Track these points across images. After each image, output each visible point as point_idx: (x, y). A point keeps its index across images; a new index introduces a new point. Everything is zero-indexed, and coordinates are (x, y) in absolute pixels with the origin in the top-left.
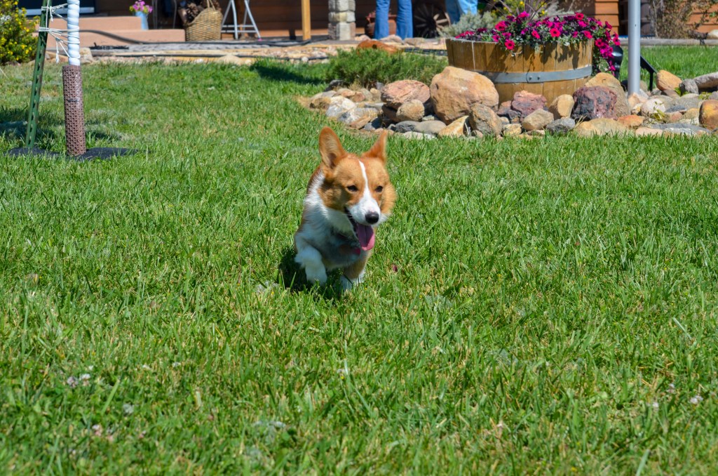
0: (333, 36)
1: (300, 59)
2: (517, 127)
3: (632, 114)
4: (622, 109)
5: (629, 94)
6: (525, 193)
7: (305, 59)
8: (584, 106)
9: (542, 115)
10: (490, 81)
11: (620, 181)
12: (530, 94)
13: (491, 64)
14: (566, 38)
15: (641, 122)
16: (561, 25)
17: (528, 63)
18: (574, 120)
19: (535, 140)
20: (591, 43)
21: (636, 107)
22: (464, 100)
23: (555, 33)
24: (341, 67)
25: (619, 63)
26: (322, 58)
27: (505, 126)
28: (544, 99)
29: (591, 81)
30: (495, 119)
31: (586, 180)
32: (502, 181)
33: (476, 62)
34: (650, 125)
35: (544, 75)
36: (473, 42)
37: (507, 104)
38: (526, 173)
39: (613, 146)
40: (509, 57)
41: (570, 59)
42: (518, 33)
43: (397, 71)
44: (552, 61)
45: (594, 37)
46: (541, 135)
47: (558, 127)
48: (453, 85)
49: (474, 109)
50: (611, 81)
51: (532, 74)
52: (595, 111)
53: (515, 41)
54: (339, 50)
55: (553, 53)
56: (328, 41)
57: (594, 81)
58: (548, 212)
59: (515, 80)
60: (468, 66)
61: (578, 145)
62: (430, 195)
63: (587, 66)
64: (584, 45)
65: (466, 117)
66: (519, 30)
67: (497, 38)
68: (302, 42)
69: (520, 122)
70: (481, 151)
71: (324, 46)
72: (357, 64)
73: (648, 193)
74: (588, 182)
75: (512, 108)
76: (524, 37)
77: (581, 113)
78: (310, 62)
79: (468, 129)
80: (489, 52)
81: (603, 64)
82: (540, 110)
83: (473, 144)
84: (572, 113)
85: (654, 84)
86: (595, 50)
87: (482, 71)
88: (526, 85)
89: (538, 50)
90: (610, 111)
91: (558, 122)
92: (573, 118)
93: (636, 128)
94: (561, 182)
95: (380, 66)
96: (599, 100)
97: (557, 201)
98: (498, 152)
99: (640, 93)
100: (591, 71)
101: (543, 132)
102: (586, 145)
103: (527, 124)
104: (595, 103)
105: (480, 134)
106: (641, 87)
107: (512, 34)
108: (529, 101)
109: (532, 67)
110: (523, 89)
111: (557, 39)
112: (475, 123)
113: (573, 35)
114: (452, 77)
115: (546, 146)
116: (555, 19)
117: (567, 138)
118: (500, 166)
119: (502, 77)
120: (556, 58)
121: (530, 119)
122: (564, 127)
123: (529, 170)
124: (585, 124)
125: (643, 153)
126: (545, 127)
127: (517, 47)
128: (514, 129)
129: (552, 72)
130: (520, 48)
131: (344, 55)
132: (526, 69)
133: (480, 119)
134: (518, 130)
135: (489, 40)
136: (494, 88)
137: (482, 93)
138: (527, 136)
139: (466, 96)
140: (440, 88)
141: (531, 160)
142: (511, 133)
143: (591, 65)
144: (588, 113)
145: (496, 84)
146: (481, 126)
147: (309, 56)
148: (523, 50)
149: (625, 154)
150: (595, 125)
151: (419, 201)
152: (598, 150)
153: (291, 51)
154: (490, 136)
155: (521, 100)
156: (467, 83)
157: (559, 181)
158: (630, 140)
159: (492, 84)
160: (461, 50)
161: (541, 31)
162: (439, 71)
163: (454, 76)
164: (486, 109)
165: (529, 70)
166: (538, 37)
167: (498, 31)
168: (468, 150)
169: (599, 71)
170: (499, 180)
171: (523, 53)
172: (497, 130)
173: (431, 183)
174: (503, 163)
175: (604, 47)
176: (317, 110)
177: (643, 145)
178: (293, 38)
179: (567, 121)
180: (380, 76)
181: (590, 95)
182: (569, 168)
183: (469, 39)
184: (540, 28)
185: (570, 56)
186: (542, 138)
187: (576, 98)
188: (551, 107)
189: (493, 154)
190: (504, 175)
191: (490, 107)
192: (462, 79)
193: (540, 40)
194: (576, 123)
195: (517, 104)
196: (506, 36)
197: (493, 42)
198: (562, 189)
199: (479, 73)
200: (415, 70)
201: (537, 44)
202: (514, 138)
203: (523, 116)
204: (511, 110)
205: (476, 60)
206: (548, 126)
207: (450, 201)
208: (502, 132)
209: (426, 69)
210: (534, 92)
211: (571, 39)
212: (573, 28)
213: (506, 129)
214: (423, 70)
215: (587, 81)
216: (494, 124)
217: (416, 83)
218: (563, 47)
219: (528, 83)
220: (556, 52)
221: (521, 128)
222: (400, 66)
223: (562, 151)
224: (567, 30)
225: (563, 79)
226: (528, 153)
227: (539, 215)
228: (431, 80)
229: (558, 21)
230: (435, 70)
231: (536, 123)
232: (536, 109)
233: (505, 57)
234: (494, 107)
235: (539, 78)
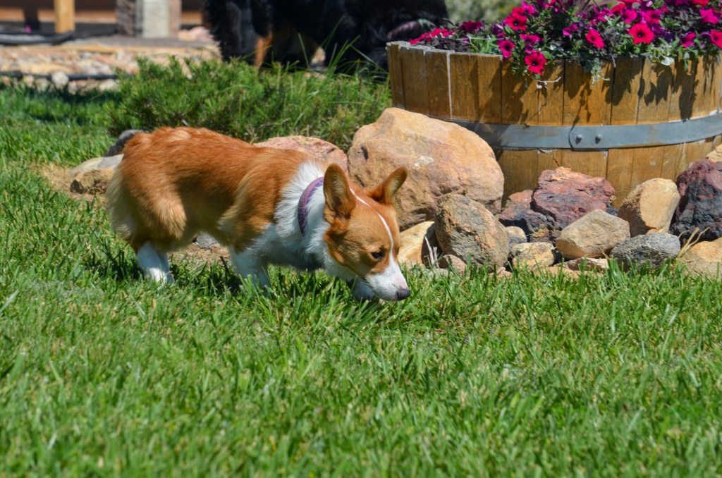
0: (128, 26)
1: (49, 78)
2: (544, 250)
6: (557, 401)
7: (60, 79)
8: (703, 205)
9: (604, 224)
10: (484, 144)
12: (576, 175)
13: (490, 105)
14: (667, 47)
16: (655, 16)
17: (574, 104)
18: (677, 238)
19: (585, 281)
22: (425, 185)
23: (641, 34)
24: (146, 101)
26: (101, 78)
27: (516, 247)
28: (609, 188)
29: (721, 147)
30: (494, 230)
31: (703, 376)
32: (505, 372)
33: (456, 99)
35: (610, 133)
36: (449, 53)
37: (523, 198)
38: (561, 355)
40: (530, 89)
41: (674, 97)
42: (554, 35)
43: (275, 114)
44: (631, 100)
46: (599, 269)
47: (640, 253)
48: (401, 151)
49: (446, 207)
51: (584, 131)
53: (546, 54)
54: (141, 62)
55: (635, 83)
56: (116, 37)
58: (611, 447)
59: (543, 142)
60: (436, 110)
61: (685, 294)
62: (341, 399)
64: (710, 64)
65: (429, 224)
66: (558, 27)
67: (507, 47)
68: (53, 37)
69: (552, 239)
70: (460, 300)
71: (107, 48)
72: (184, 96)
74: (708, 381)
75: (534, 206)
76: (567, 45)
77: (695, 222)
78: (73, 85)
79: (433, 252)
80: (488, 75)
82: (599, 213)
83: (443, 285)
84: (674, 220)
87: (470, 118)
88: (569, 156)
89: (599, 75)
91: (639, 241)
92: (676, 233)
94: (643, 379)
95: (236, 102)
97: (633, 422)
98: (498, 306)
100: (720, 126)
101: (603, 263)
102: (706, 296)
103: (568, 244)
105: (458, 264)
107: (541, 36)
108: (574, 192)
109: (584, 112)
110: (561, 164)
111: (644, 49)
112: (447, 238)
113: (684, 41)
114: (398, 133)
115: (609, 295)
116: (644, 4)
117: (661, 278)
118: (503, 339)
119: (513, 135)
120: (640, 93)
121: (574, 232)
122: (654, 253)
123: (567, 347)
124: (704, 246)
126: (608, 252)
127: (551, 68)
128: (537, 255)
129: (630, 125)
130: (559, 70)
131: (152, 72)
132: (570, 119)
133: (459, 230)
134: (546, 257)
135: (488, 50)
136: (493, 160)
137: (467, 171)
138: (567, 270)
139: (429, 178)
140: (372, 156)
141: (575, 326)
142: (531, 263)
144: (711, 223)
145: (498, 155)
146: (463, 246)
147: (70, 72)
148: (563, 74)
151: (317, 412)
153: (27, 57)
154: (481, 268)
155: (555, 188)
156: (434, 147)
157: (638, 375)
159: (490, 150)
160: (422, 71)
161: (608, 31)
162: (369, 119)
163: (405, 129)
164: (473, 206)
165: (576, 121)
166: (599, 43)
167: (508, 29)
168: (431, 298)
170: (499, 370)
171: (563, 81)
172: (499, 256)
173: (343, 373)
174: (511, 331)
176: (88, 197)
178: (33, 25)
179: (662, 240)
180: (236, 125)
181: (717, 180)
182: (663, 347)
183: (441, 46)
184: (606, 23)
185: (675, 90)
186: (600, 275)
187: (684, 187)
188: (625, 206)
189: (488, 310)
190: (511, 358)
191: (483, 202)
192: (423, 139)
193: (604, 52)
194: (682, 245)
195: (545, 197)
196: (528, 40)
197: (495, 55)
198: (645, 394)
199: (462, 124)
200: (315, 114)
201: (597, 60)
202: (537, 274)
203: (558, 224)
204: (531, 212)
205: (456, 94)
206: (615, 250)
207: (387, 412)
208: (510, 259)
209: (342, 112)
210: (585, 171)
211: (679, 50)
212: (685, 23)
213: (518, 253)
214: (334, 113)
215: (713, 148)
216: (491, 242)
217: (318, 144)
218: (658, 67)
219: (572, 149)
220: (642, 81)
221: (553, 252)
222: (283, 103)
223: (648, 307)
224: (670, 28)
225: (655, 143)
226: (568, 310)
227: (590, 451)
228: (352, 137)
229: (651, 8)
230: (362, 116)
231: (588, 242)
232: (590, 209)
233: (523, 90)
234: (492, 202)
235: (598, 140)
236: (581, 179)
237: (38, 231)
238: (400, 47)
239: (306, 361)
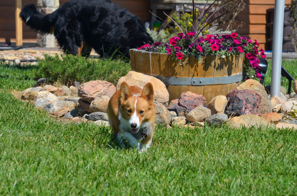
0: (41, 44)
1: (14, 61)
2: (182, 119)
3: (273, 112)
4: (265, 108)
5: (271, 96)
6: (187, 170)
7: (18, 61)
8: (235, 104)
9: (203, 111)
10: (162, 83)
11: (263, 163)
12: (193, 94)
13: (164, 70)
14: (223, 52)
15: (280, 118)
16: (219, 41)
17: (192, 70)
18: (227, 115)
19: (196, 130)
20: (242, 56)
21: (276, 107)
23: (215, 47)
24: (47, 68)
25: (264, 72)
26: (32, 61)
27: (173, 118)
28: (204, 98)
29: (241, 85)
30: (166, 112)
31: (235, 161)
32: (170, 160)
33: (153, 68)
34: (287, 121)
35: (205, 80)
36: (151, 53)
37: (176, 101)
38: (188, 154)
39: (257, 137)
40: (178, 65)
41: (226, 68)
42: (186, 47)
43: (91, 73)
44: (211, 69)
45: (245, 51)
46: (201, 126)
47: (215, 120)
50: (258, 86)
51: (196, 79)
52: (243, 109)
53: (183, 53)
54: (45, 55)
55: (213, 64)
56: (37, 47)
57: (244, 86)
58: (205, 185)
59: (182, 83)
60: (146, 72)
61: (230, 134)
62: (114, 169)
63: (238, 74)
64: (237, 58)
66: (187, 44)
67: (170, 51)
68: (15, 48)
69: (185, 115)
71: (34, 51)
72: (60, 67)
73: (284, 174)
74: (237, 163)
75: (179, 104)
76: (190, 51)
77: (233, 110)
78: (22, 63)
80: (164, 60)
81: (252, 72)
82: (201, 107)
84: (226, 109)
85: (292, 89)
86: (245, 62)
87: (158, 75)
88: (191, 87)
89: (201, 61)
90: (255, 109)
91: (214, 116)
92: (227, 113)
93: (276, 122)
94: (216, 162)
95: (78, 69)
96: (247, 100)
97: (212, 177)
99: (280, 96)
100: (241, 78)
101: (202, 123)
102: (236, 135)
103: (191, 117)
104: (244, 102)
106: (281, 91)
107: (181, 47)
108: (192, 99)
109: (196, 73)
110: (188, 90)
111: (215, 52)
113: (228, 50)
114: (133, 79)
115: (204, 134)
116: (215, 37)
117: (222, 129)
118: (169, 149)
119: (172, 80)
120: (214, 67)
121: (193, 113)
122: (219, 120)
123: (191, 152)
124: (236, 118)
125: (282, 142)
126: (204, 120)
127: (185, 58)
128: (181, 121)
129: (211, 77)
130: (187, 59)
131: (49, 59)
132: (191, 75)
134: (183, 121)
135: (163, 52)
136: (166, 89)
138: (190, 126)
141: (193, 145)
142: (178, 123)
143: (241, 73)
144: (238, 110)
145: (167, 87)
147: (21, 59)
148: (189, 60)
149: (266, 143)
150: (244, 119)
151: (106, 174)
152: (245, 139)
153: (6, 54)
154: (161, 125)
155: (186, 98)
157: (214, 161)
158: (271, 132)
159: (165, 85)
160: (142, 59)
161: (204, 46)
162: (123, 75)
163: (136, 78)
164: (159, 104)
165: (193, 76)
166: (201, 50)
167: (170, 45)
169: (248, 78)
170: (168, 160)
171: (189, 62)
172: (168, 121)
173: (115, 161)
174: (172, 146)
175: (252, 59)
176: (27, 101)
177: (281, 137)
178: (9, 43)
179: (222, 116)
180: (78, 77)
181: (240, 96)
182: (222, 152)
183: (148, 50)
184: (203, 43)
185: (226, 66)
186: (201, 128)
187: (229, 98)
188: (210, 104)
189: (164, 139)
190: (172, 156)
191: (162, 103)
192: (142, 81)
193: (202, 53)
194: (228, 118)
195: (183, 101)
196: (177, 49)
197: (166, 54)
198: (217, 168)
199: (155, 77)
200: (105, 73)
201: (200, 56)
202: (180, 127)
203: (187, 110)
204: (178, 106)
205: (153, 66)
206: (206, 119)
207: (130, 174)
208: (171, 122)
209: (114, 72)
210: (196, 93)
211: (227, 53)
212: (229, 44)
213: (174, 120)
214: (111, 73)
215: (238, 85)
216: (165, 116)
217: (106, 83)
218: (220, 58)
219: (192, 85)
220: (215, 63)
221: (186, 120)
222: (94, 69)
223: (217, 138)
224: (224, 45)
225: (219, 83)
226: (191, 139)
227: (198, 187)
228: (117, 81)
229: (218, 39)
230: (121, 74)
231: (197, 117)
232: (198, 105)
233: (175, 65)
234: (165, 103)
235: (200, 82)
236: (195, 95)
237: (10, 112)
238: (134, 51)
239: (102, 157)
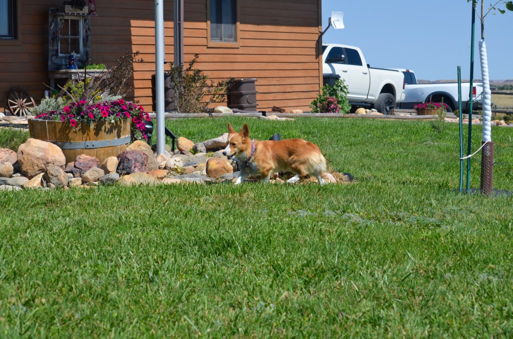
2: (79, 180)
3: (160, 168)
4: (152, 166)
5: (158, 154)
8: (126, 164)
9: (96, 171)
10: (59, 148)
11: (150, 217)
12: (87, 156)
13: (60, 136)
14: (112, 117)
15: (166, 174)
16: (108, 108)
17: (85, 135)
18: (118, 174)
19: (91, 189)
20: (129, 120)
21: (162, 164)
22: (41, 162)
23: (104, 114)
25: (151, 133)
27: (70, 179)
28: (98, 160)
29: (130, 146)
30: (63, 175)
31: (126, 218)
33: (49, 135)
34: (172, 176)
35: (97, 143)
36: (47, 121)
37: (72, 164)
38: (84, 213)
39: (146, 192)
40: (72, 131)
41: (115, 132)
42: (78, 114)
44: (102, 133)
45: (131, 116)
46: (96, 185)
47: (108, 180)
48: (33, 152)
49: (48, 168)
50: (144, 146)
51: (88, 143)
52: (133, 168)
53: (76, 120)
55: (103, 128)
57: (133, 147)
58: (99, 242)
59: (77, 147)
60: (43, 138)
61: (121, 191)
62: (16, 231)
63: (127, 136)
64: (125, 122)
65: (43, 174)
66: (79, 111)
67: (64, 118)
69: (81, 176)
70: (53, 197)
73: (168, 226)
74: (128, 219)
75: (75, 166)
76: (83, 117)
77: (123, 169)
79: (44, 182)
80: (58, 127)
81: (139, 134)
82: (95, 168)
83: (47, 193)
84: (117, 169)
85: (176, 146)
86: (132, 125)
87: (54, 141)
88: (85, 151)
89: (92, 126)
90: (144, 167)
91: (107, 176)
92: (118, 173)
93: (162, 178)
94: (109, 220)
96: (136, 160)
97: (105, 233)
98: (65, 198)
99: (165, 153)
100: (129, 140)
101: (97, 183)
102: (127, 192)
103: (86, 178)
104: (133, 162)
105: (53, 186)
106: (166, 149)
107: (74, 115)
108: (87, 162)
109: (88, 138)
110: (83, 153)
111: (105, 118)
112: (49, 178)
113: (117, 115)
114: (32, 146)
115: (99, 193)
116: (104, 104)
117: (114, 187)
118: (66, 209)
119: (67, 146)
120: (105, 131)
121: (88, 174)
122: (112, 180)
123: (86, 210)
124: (126, 176)
125: (167, 196)
126: (98, 180)
127: (78, 124)
128: (77, 182)
129: (102, 141)
130: (80, 125)
132: (84, 139)
133: (52, 175)
134: (80, 182)
135: (58, 120)
136: (62, 153)
137: (54, 157)
138: (86, 186)
139: (42, 159)
140: (24, 153)
141: (88, 204)
142: (75, 184)
143: (130, 135)
144: (128, 169)
146: (54, 180)
148: (82, 126)
149: (154, 198)
150: (134, 177)
151: (8, 236)
152: (136, 195)
154: (60, 187)
155: (81, 161)
156: (43, 150)
157: (107, 218)
158: (157, 187)
159: (61, 150)
160: (39, 127)
161: (94, 112)
162: (24, 142)
163: (34, 145)
164: (56, 168)
165: (86, 141)
166: (92, 117)
167: (64, 113)
168: (44, 197)
169: (136, 139)
171: (82, 128)
172: (65, 182)
173: (17, 223)
175: (139, 123)
177: (167, 191)
179: (114, 175)
181: (129, 156)
182: (115, 209)
183: (44, 119)
184: (94, 110)
185: (115, 130)
186: (96, 187)
187: (120, 159)
188: (103, 165)
189: (62, 200)
190: (69, 215)
191: (59, 166)
192: (40, 147)
193: (94, 119)
194: (120, 176)
195: (78, 164)
196: (70, 116)
197: (61, 121)
198: (109, 224)
199: (52, 142)
201: (92, 121)
202: (77, 188)
203: (83, 172)
204: (74, 168)
205: (49, 133)
206: (100, 179)
207: (30, 235)
208: (68, 184)
209: (15, 140)
210: (90, 155)
211: (116, 118)
212: (117, 110)
213: (71, 181)
214: (13, 140)
215: (128, 147)
216: (62, 178)
217: (8, 150)
218: (110, 123)
219: (86, 149)
220: (105, 127)
221: (82, 180)
223: (110, 196)
224: (112, 111)
225: (110, 145)
226: (87, 199)
227: (93, 243)
228: (18, 147)
229: (107, 105)
230: (22, 140)
231: (92, 177)
232: (92, 167)
233: (70, 131)
234: (62, 166)
235: (93, 145)
236: (89, 157)
238: (32, 120)
239: (5, 220)
